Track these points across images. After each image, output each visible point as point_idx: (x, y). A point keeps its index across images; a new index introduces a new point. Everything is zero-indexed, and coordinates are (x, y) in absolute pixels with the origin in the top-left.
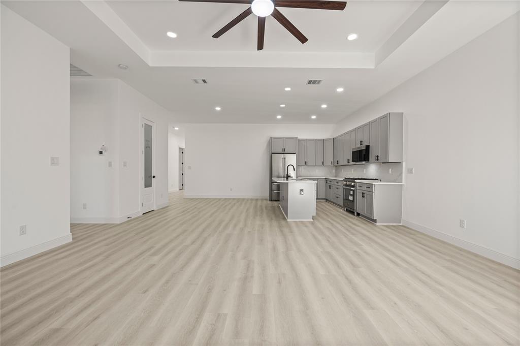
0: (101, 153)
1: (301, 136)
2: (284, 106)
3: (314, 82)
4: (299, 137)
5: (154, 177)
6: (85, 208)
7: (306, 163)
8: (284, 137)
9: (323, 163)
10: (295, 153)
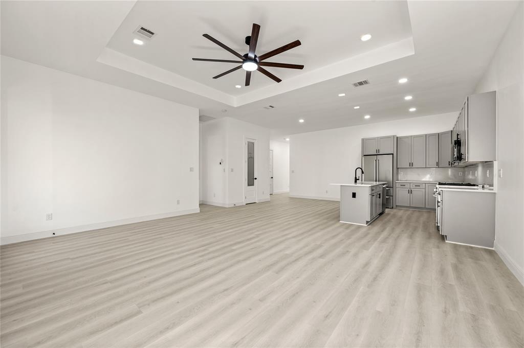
0: (220, 163)
1: (400, 134)
2: (358, 107)
3: (361, 84)
4: (399, 135)
5: (256, 179)
6: (214, 196)
7: (411, 164)
8: (378, 137)
9: (437, 164)
10: (393, 154)
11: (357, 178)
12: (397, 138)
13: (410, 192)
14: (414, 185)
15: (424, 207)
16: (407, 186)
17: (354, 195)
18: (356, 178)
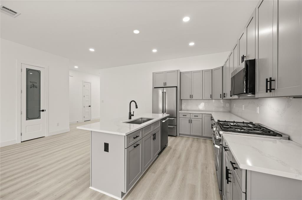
5: (43, 111)
7: (191, 96)
8: (165, 72)
9: (211, 96)
10: (177, 87)
11: (132, 114)
12: (181, 73)
13: (190, 121)
14: (193, 116)
15: (201, 135)
16: (188, 116)
17: (106, 147)
18: (130, 113)
